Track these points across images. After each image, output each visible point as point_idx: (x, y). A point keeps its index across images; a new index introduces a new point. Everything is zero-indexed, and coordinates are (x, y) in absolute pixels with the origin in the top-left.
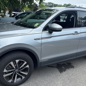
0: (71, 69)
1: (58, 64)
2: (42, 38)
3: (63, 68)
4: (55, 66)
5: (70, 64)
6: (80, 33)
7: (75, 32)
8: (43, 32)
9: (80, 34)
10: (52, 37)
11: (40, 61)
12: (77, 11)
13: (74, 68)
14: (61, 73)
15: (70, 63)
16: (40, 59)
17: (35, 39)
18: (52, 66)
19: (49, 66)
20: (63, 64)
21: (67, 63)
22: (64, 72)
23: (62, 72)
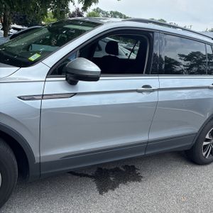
0: (133, 185)
1: (101, 169)
2: (43, 95)
3: (112, 179)
4: (90, 174)
5: (133, 168)
6: (159, 89)
7: (143, 87)
8: (48, 79)
9: (156, 92)
10: (75, 94)
11: (37, 161)
12: (153, 33)
13: (139, 180)
14: (101, 193)
15: (133, 166)
16: (36, 155)
17: (19, 98)
18: (83, 172)
19: (73, 173)
20: (113, 167)
21: (126, 167)
22: (110, 191)
23: (107, 191)
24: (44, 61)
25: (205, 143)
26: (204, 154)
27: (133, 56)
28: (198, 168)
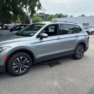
2: (36, 42)
7: (58, 38)
8: (36, 39)
13: (60, 64)
14: (51, 67)
17: (31, 43)
24: (35, 35)
25: (77, 53)
26: (78, 56)
27: (53, 31)
28: (77, 60)
